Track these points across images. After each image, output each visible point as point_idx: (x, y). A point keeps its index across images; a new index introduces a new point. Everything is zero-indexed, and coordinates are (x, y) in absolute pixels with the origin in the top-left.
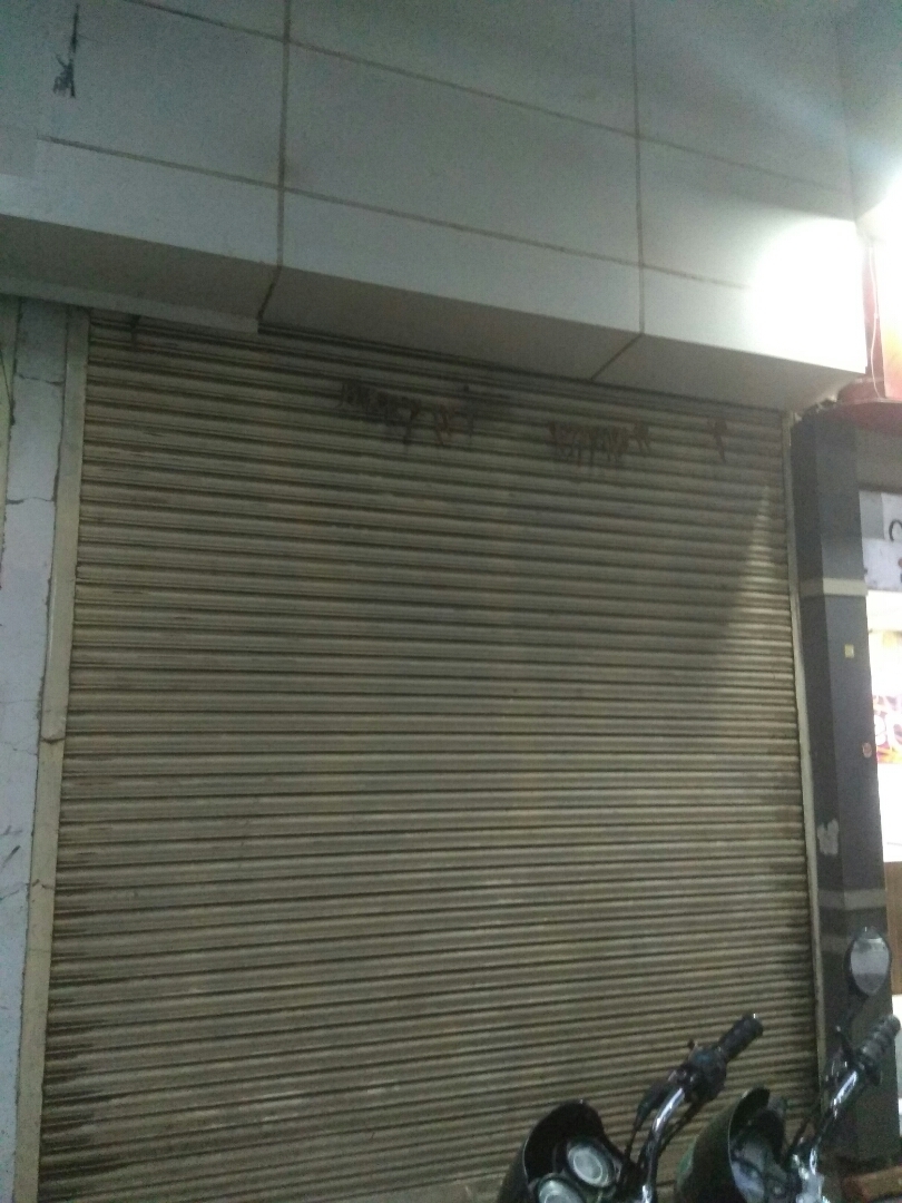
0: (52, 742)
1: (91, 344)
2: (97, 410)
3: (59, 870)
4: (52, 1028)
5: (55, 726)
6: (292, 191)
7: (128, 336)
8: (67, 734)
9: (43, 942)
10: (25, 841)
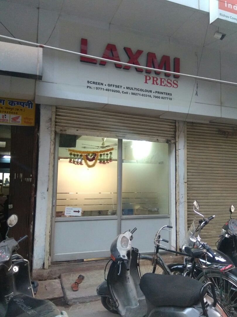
0: (186, 183)
1: (187, 126)
2: (188, 136)
3: (187, 200)
4: (188, 221)
5: (186, 181)
6: (222, 106)
7: (192, 124)
8: (187, 182)
9: (186, 209)
10: (183, 196)
